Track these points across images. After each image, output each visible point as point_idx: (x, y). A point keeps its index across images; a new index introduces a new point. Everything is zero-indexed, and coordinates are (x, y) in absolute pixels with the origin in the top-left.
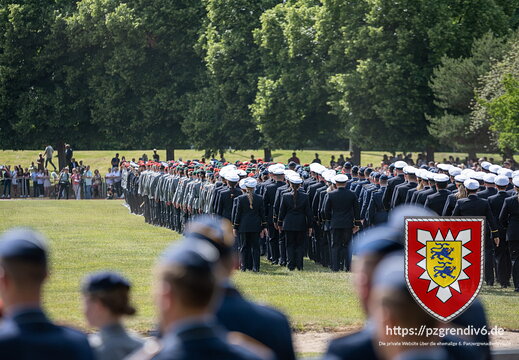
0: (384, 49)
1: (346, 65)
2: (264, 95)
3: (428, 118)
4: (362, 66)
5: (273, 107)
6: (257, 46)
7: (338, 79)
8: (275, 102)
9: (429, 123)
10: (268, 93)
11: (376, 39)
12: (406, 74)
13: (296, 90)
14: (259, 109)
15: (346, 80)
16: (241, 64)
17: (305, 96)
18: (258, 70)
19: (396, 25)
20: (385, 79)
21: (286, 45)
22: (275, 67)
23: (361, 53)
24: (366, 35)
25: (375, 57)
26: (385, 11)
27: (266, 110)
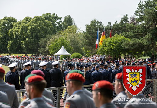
0: (31, 36)
1: (24, 39)
2: (9, 44)
3: (38, 48)
4: (27, 39)
5: (11, 46)
6: (8, 36)
7: (23, 42)
8: (11, 45)
9: (38, 49)
10: (10, 44)
11: (29, 35)
12: (35, 41)
13: (15, 43)
14: (8, 46)
15: (24, 42)
16: (5, 38)
17: (17, 44)
18: (8, 40)
19: (33, 32)
20: (31, 42)
21: (13, 35)
22: (11, 39)
23: (27, 37)
24: (28, 34)
25: (29, 38)
26: (31, 30)
27: (10, 47)
